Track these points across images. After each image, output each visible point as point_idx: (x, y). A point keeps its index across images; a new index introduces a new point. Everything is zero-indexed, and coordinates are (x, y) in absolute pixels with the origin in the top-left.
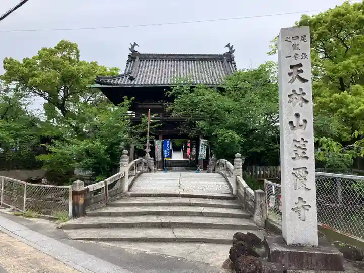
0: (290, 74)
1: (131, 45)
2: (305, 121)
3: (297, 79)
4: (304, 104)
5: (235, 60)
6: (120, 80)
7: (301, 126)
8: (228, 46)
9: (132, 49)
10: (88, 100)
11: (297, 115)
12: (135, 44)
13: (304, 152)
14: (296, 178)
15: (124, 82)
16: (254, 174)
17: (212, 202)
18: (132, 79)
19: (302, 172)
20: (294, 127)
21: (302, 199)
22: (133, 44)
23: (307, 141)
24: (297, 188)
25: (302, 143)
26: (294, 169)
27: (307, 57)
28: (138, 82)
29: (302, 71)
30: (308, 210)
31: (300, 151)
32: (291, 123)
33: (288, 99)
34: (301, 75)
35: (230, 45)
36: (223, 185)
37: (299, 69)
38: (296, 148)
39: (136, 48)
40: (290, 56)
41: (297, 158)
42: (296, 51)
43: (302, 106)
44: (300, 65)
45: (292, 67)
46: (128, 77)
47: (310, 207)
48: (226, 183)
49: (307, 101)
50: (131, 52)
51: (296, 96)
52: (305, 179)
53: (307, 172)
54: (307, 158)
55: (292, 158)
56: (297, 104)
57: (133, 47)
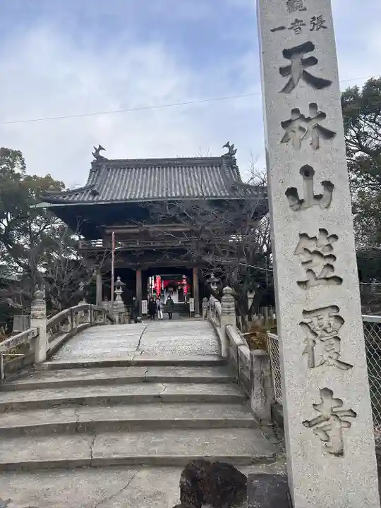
0: (284, 71)
1: (95, 148)
2: (328, 185)
3: (302, 83)
4: (322, 141)
5: (237, 165)
6: (78, 196)
7: (318, 197)
8: (227, 145)
9: (96, 155)
10: (44, 228)
11: (307, 172)
12: (101, 148)
13: (330, 267)
14: (311, 337)
15: (84, 198)
16: (268, 318)
17: (183, 372)
18: (95, 194)
19: (326, 318)
20: (301, 202)
21: (331, 392)
22: (98, 147)
23: (335, 237)
24: (317, 363)
25: (324, 241)
26: (305, 312)
27: (324, 24)
28: (103, 197)
29: (313, 61)
30: (349, 424)
31: (318, 265)
32: (292, 192)
33: (283, 132)
34: (311, 70)
35: (230, 145)
36: (208, 341)
37: (307, 56)
38: (309, 255)
39: (101, 153)
40: (282, 28)
41: (312, 281)
42: (297, 15)
43: (318, 148)
44: (309, 47)
45: (287, 54)
46: (90, 191)
47: (355, 415)
48: (214, 337)
49: (329, 135)
50: (95, 159)
51: (303, 124)
52: (337, 338)
53: (340, 319)
54: (339, 280)
55: (299, 283)
56: (306, 144)
57: (97, 151)
